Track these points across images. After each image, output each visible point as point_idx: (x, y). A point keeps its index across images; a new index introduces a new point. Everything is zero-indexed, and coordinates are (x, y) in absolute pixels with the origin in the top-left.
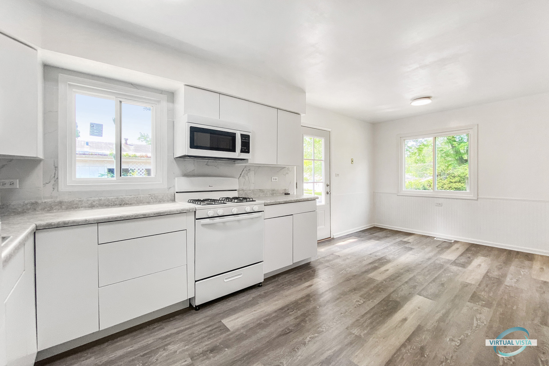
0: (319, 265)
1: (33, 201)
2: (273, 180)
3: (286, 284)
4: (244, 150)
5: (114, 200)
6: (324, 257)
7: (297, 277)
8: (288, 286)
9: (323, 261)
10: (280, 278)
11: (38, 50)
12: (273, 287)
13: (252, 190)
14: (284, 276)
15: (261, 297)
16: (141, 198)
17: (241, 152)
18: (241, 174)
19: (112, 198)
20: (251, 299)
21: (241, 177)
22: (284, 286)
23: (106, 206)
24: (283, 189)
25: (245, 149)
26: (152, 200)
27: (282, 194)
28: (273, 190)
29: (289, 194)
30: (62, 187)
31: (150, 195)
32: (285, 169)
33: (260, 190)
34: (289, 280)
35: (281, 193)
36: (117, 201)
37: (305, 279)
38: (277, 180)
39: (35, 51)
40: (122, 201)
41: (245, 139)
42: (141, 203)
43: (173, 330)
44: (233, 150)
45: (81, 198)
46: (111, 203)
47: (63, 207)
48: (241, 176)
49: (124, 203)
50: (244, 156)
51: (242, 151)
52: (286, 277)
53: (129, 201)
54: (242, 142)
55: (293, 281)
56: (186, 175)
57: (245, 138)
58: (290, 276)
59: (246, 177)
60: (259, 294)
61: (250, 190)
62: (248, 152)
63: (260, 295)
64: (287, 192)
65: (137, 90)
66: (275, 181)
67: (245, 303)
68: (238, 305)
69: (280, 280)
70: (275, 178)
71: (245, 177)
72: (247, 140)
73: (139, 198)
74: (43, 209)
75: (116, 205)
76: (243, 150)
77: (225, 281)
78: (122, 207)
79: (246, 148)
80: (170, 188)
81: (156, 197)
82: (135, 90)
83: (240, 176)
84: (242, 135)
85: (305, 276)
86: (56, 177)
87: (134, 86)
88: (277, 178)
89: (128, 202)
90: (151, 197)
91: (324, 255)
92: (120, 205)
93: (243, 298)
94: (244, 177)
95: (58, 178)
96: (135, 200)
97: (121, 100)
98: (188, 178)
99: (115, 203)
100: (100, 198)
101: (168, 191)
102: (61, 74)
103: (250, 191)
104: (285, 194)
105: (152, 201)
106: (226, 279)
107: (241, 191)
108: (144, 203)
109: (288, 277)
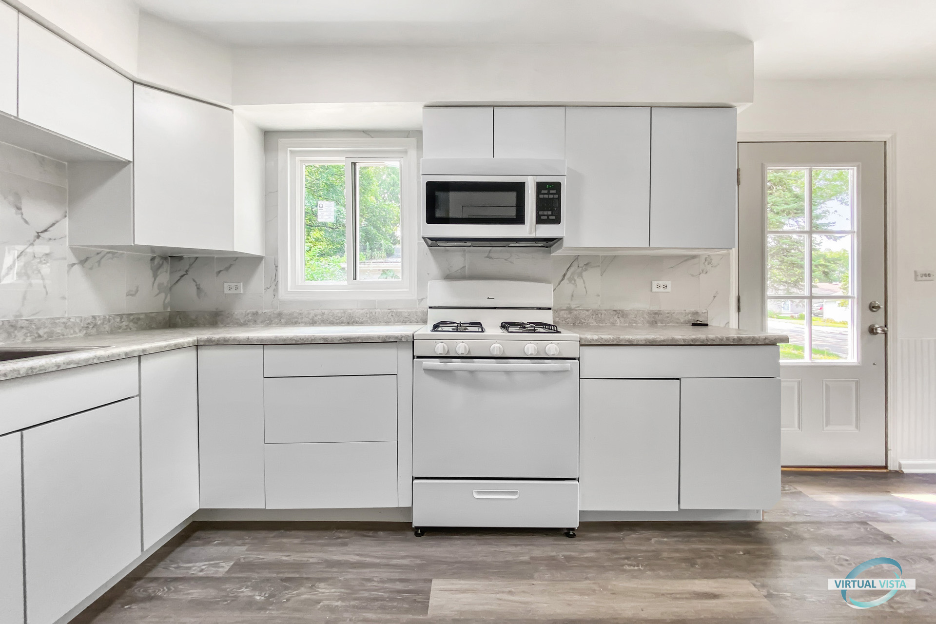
0: (785, 540)
1: (254, 311)
2: (655, 289)
3: (636, 558)
4: (546, 217)
5: (340, 315)
6: (821, 523)
7: (684, 551)
8: (638, 566)
9: (806, 535)
10: (634, 536)
11: (234, 111)
12: (597, 551)
13: (594, 311)
14: (646, 534)
15: (553, 564)
16: (377, 314)
17: (537, 224)
18: (564, 275)
19: (337, 311)
20: (526, 558)
21: (566, 281)
22: (629, 563)
23: (330, 323)
24: (687, 311)
25: (548, 216)
26: (392, 319)
27: (685, 323)
28: (656, 313)
29: (707, 325)
30: (282, 295)
31: (389, 311)
32: (696, 260)
33: (615, 311)
34: (653, 551)
35: (682, 321)
36: (344, 317)
37: (705, 566)
38: (669, 289)
39: (230, 112)
40: (350, 316)
41: (549, 194)
42: (377, 322)
43: (352, 557)
44: (519, 219)
45: (301, 310)
46: (337, 320)
47: (283, 321)
48: (566, 277)
49: (352, 320)
50: (546, 231)
51: (540, 221)
52: (650, 539)
53: (360, 318)
54: (539, 200)
55: (662, 559)
56: (449, 277)
57: (549, 189)
58: (665, 539)
59: (579, 282)
60: (554, 554)
61: (587, 310)
62: (557, 221)
63: (553, 558)
64: (702, 320)
65: (372, 139)
66: (662, 290)
67: (507, 562)
68: (489, 559)
69: (631, 541)
70: (662, 283)
71: (575, 281)
72: (552, 194)
73: (373, 313)
74: (262, 322)
75: (342, 323)
76: (542, 217)
77: (476, 496)
78: (350, 325)
79: (550, 213)
80: (422, 300)
81: (398, 314)
82: (369, 140)
83: (563, 280)
84: (540, 186)
85: (711, 557)
86: (276, 281)
87: (366, 133)
88: (669, 283)
89: (358, 320)
90: (391, 314)
91: (823, 517)
92: (348, 323)
93: (510, 549)
94: (573, 282)
95: (278, 282)
96: (368, 316)
97: (354, 160)
98: (450, 282)
99: (341, 319)
100: (323, 311)
101: (419, 304)
102: (281, 139)
103: (587, 313)
104: (694, 325)
105: (393, 321)
106: (479, 493)
107: (563, 312)
108: (381, 322)
109: (656, 541)
